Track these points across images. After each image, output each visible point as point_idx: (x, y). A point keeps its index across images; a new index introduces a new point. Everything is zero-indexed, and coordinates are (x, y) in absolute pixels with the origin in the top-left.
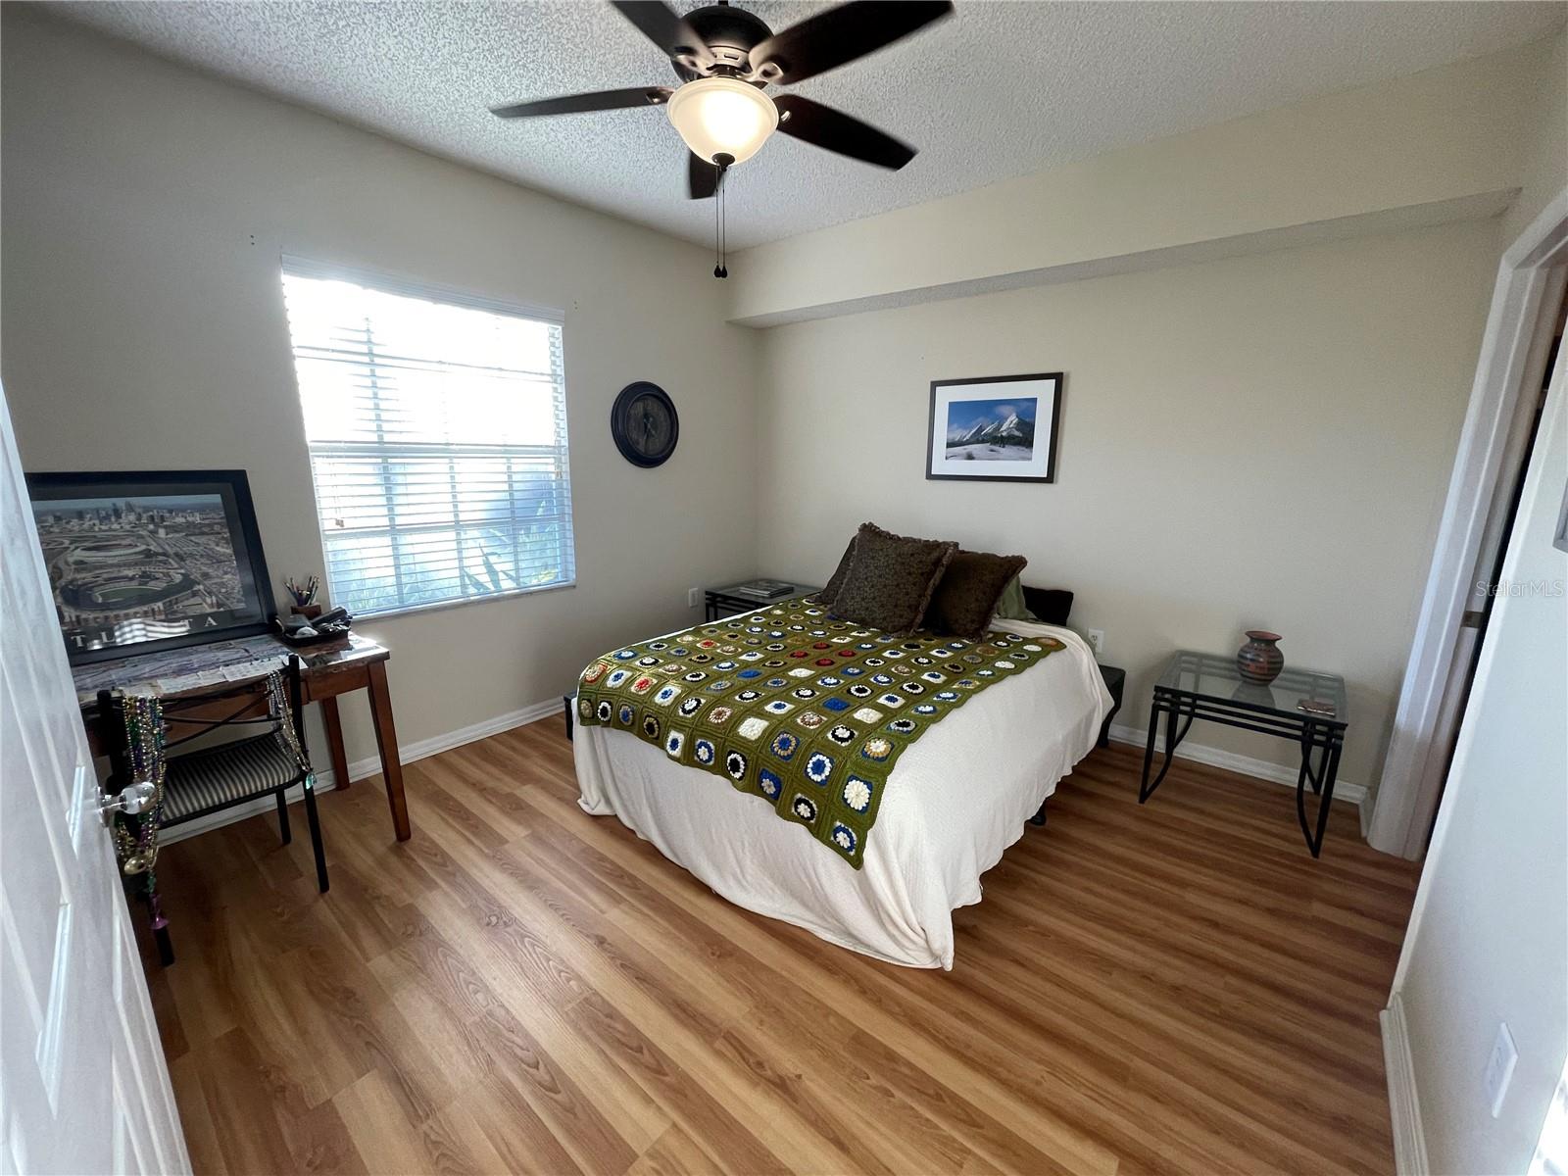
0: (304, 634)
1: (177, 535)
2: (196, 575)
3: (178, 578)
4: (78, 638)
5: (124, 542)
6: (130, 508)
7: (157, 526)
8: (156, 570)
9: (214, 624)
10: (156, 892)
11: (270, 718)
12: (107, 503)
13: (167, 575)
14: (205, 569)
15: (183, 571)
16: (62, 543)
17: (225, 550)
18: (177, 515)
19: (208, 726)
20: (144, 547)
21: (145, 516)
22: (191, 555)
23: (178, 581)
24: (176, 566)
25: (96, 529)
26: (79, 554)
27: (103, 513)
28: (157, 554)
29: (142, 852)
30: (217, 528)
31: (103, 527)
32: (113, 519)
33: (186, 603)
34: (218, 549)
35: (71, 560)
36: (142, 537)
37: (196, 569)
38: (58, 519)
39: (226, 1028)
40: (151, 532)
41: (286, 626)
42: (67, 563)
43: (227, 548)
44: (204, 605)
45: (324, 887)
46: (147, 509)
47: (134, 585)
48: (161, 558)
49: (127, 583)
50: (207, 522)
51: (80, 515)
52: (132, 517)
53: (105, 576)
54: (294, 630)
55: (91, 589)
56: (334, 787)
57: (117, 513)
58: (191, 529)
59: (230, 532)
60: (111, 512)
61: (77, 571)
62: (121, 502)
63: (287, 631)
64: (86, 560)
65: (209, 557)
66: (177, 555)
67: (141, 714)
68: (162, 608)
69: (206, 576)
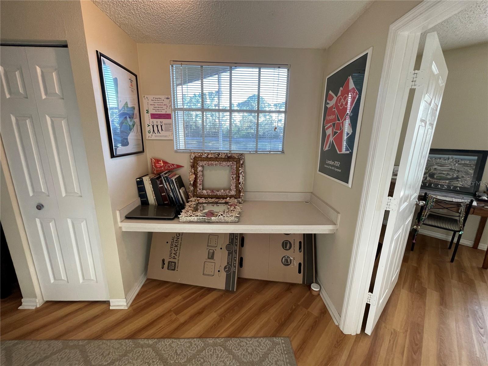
0: (482, 198)
1: (460, 166)
2: (460, 176)
3: (455, 176)
4: (427, 184)
5: (446, 166)
6: (452, 158)
7: (456, 163)
8: (451, 173)
9: (459, 189)
10: (416, 235)
11: (458, 212)
12: (447, 156)
13: (453, 175)
14: (463, 175)
15: (457, 175)
16: (434, 164)
17: (472, 172)
18: (463, 161)
19: (443, 207)
20: (451, 167)
21: (454, 160)
22: (461, 171)
23: (455, 177)
24: (456, 173)
25: (442, 162)
26: (436, 167)
27: (445, 158)
28: (453, 169)
29: (418, 226)
30: (472, 165)
31: (444, 162)
32: (447, 160)
33: (454, 182)
34: (469, 171)
35: (434, 168)
36: (452, 165)
37: (460, 175)
38: (435, 159)
39: (415, 265)
40: (454, 164)
41: (478, 195)
42: (433, 168)
43: (472, 171)
44: (459, 184)
45: (452, 261)
46: (456, 159)
47: (444, 175)
48: (454, 171)
49: (443, 175)
50: (470, 163)
51: (440, 158)
52: (451, 160)
53: (439, 172)
54: (480, 196)
55: (434, 174)
56: (472, 246)
57: (448, 159)
58: (465, 165)
59: (475, 167)
60: (447, 158)
61: (434, 170)
62: (450, 156)
63: (478, 196)
64: (437, 168)
65: (466, 172)
66: (458, 171)
67: (431, 199)
68: (448, 182)
69: (463, 177)
